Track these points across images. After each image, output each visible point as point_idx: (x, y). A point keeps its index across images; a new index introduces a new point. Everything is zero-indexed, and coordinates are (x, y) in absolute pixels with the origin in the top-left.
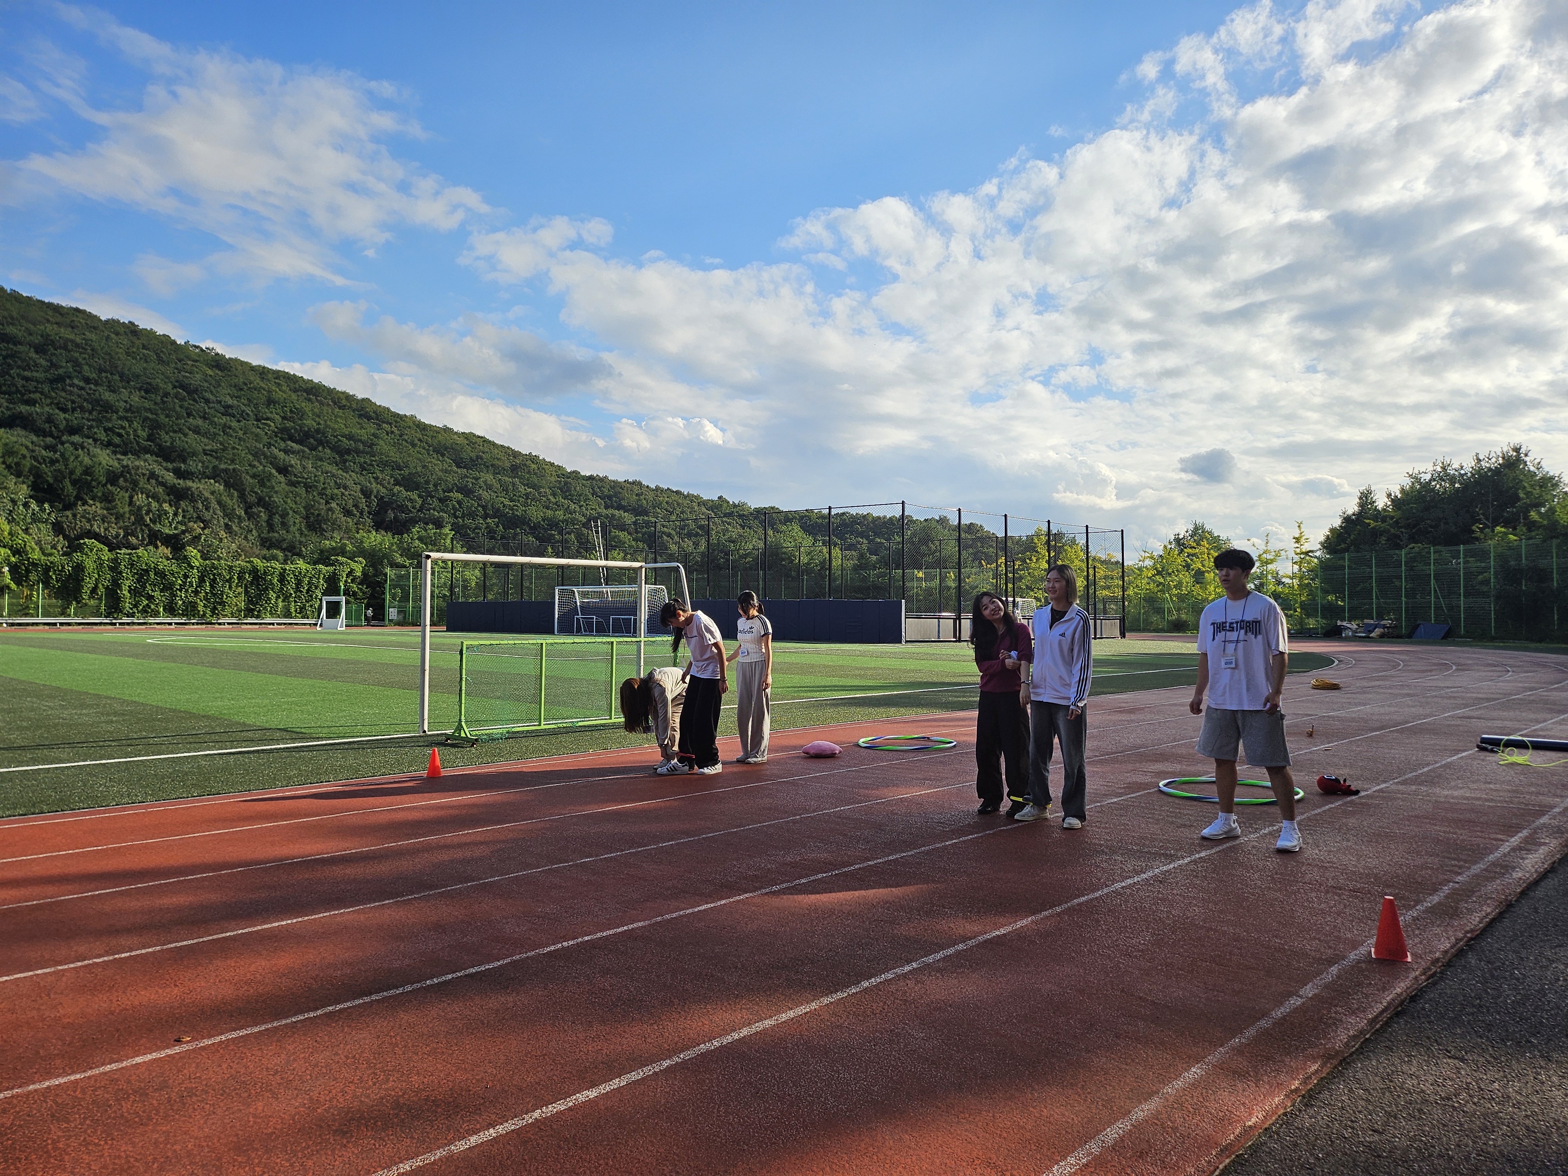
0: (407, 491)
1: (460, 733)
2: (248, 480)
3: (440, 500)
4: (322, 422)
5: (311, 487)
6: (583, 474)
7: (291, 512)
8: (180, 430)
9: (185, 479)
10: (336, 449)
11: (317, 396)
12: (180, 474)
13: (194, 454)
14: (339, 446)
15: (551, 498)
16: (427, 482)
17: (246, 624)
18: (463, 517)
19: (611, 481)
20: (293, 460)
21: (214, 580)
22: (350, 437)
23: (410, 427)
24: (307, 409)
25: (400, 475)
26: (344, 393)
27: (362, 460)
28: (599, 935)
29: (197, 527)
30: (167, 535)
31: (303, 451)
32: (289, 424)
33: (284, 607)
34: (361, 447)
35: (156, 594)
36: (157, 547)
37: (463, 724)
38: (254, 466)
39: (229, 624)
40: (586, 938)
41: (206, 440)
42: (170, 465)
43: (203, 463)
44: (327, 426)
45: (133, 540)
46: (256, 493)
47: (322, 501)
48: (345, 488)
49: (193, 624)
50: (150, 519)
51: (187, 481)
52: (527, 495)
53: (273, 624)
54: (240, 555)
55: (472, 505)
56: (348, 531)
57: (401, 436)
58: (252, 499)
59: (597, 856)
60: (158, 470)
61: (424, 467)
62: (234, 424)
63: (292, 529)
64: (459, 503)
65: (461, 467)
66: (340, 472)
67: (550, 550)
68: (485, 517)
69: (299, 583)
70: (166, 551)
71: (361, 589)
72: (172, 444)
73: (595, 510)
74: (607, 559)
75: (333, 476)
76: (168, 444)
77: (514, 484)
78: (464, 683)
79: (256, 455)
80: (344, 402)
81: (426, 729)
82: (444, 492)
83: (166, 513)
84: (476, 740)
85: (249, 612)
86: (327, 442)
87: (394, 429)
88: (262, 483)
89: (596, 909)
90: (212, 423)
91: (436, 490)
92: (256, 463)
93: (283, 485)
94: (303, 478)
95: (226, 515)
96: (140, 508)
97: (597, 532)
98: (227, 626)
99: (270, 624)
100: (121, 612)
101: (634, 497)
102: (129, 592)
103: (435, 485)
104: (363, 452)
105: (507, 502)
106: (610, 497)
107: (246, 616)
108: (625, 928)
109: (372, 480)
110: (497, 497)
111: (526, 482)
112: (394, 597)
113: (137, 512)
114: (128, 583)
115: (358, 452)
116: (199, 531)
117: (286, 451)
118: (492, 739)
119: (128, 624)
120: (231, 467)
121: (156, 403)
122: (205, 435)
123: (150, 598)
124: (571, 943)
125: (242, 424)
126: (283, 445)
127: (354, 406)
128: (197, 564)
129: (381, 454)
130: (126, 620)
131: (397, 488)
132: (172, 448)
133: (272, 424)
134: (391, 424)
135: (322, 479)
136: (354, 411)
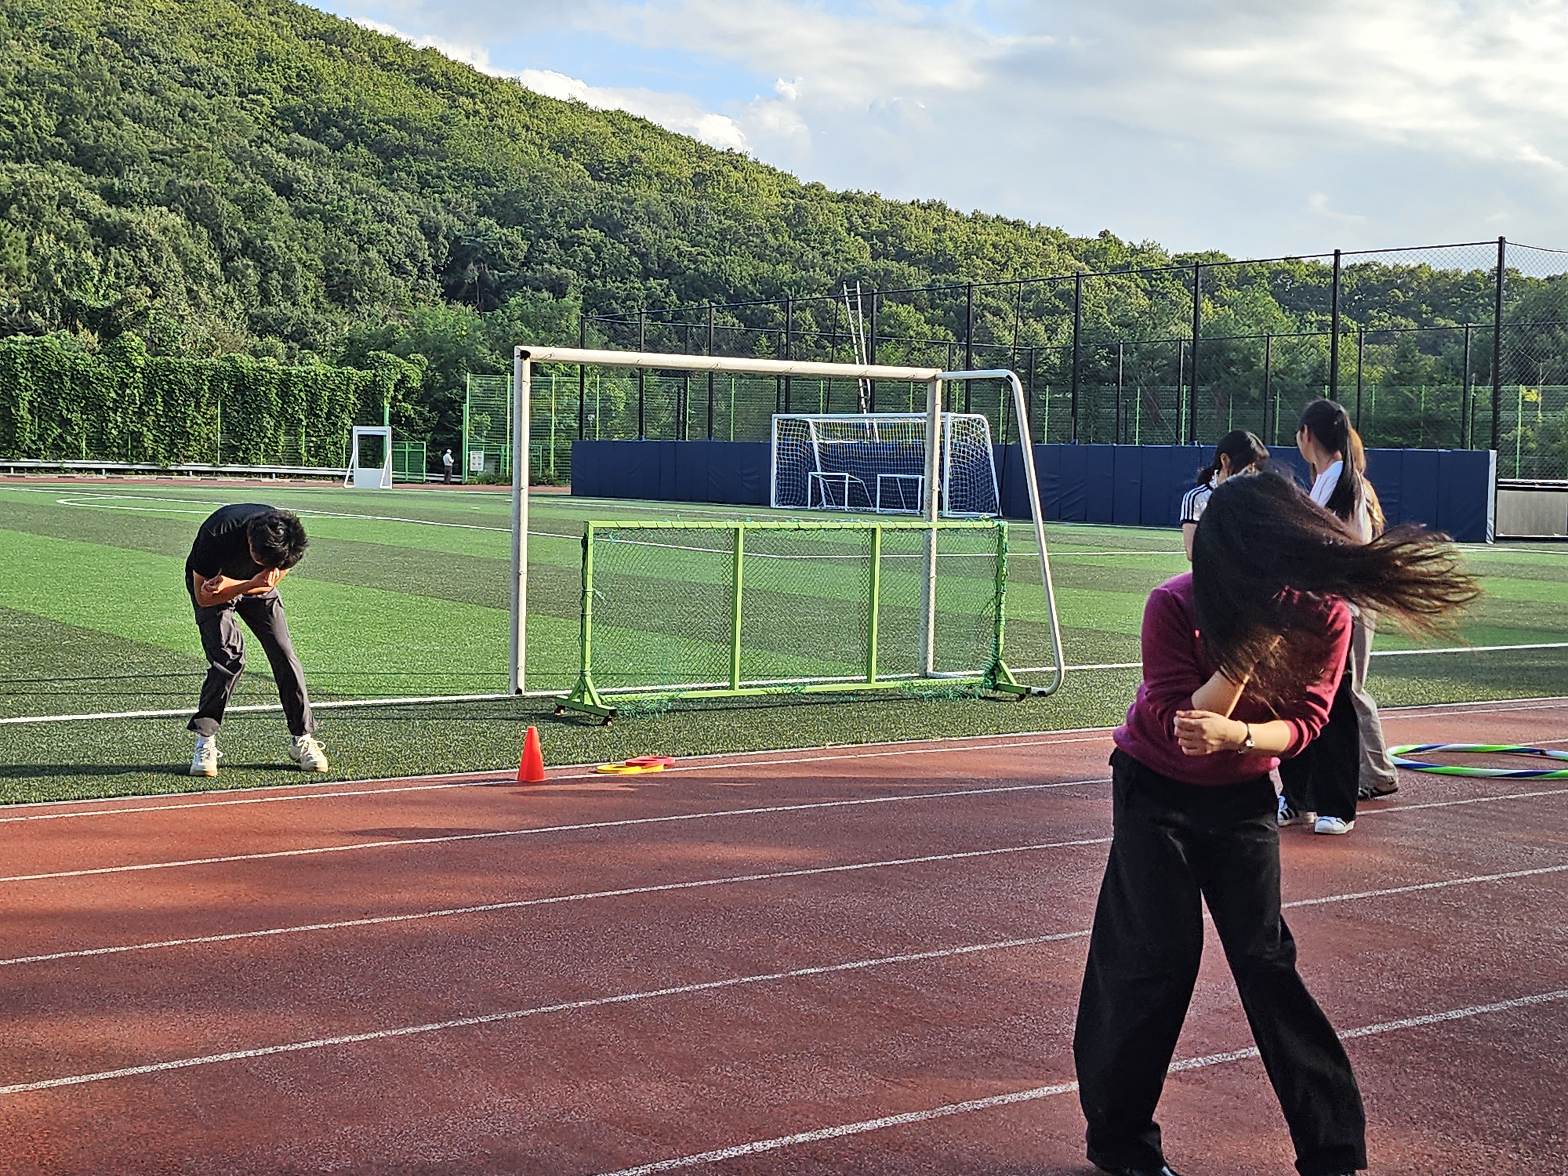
0: (501, 226)
1: (582, 697)
2: (224, 206)
3: (561, 243)
4: (352, 97)
5: (332, 220)
6: (829, 189)
7: (299, 267)
8: (110, 115)
9: (119, 205)
10: (378, 147)
11: (342, 46)
12: (111, 197)
13: (133, 160)
14: (382, 141)
15: (769, 237)
16: (538, 209)
17: (224, 473)
18: (603, 277)
19: (886, 203)
20: (303, 170)
21: (170, 393)
22: (401, 124)
23: (508, 103)
24: (325, 71)
25: (490, 195)
26: (389, 39)
27: (423, 167)
28: (826, 1133)
29: (140, 294)
30: (92, 310)
31: (319, 152)
32: (295, 101)
33: (289, 444)
34: (421, 144)
35: (75, 417)
36: (75, 332)
37: (588, 680)
38: (234, 182)
39: (196, 473)
40: (800, 1138)
41: (152, 133)
42: (95, 181)
43: (150, 176)
44: (360, 103)
45: (36, 318)
46: (240, 232)
47: (353, 246)
48: (392, 220)
49: (137, 472)
50: (64, 281)
51: (123, 210)
52: (723, 233)
53: (270, 475)
54: (215, 348)
55: (620, 252)
56: (398, 302)
57: (491, 120)
58: (235, 243)
59: (829, 964)
60: (75, 189)
61: (532, 179)
62: (201, 102)
63: (302, 299)
64: (597, 249)
65: (601, 179)
66: (383, 190)
67: (764, 341)
68: (646, 275)
69: (313, 399)
70: (90, 338)
71: (420, 414)
72: (96, 141)
73: (853, 261)
74: (872, 362)
75: (372, 198)
76: (90, 142)
77: (698, 211)
78: (589, 601)
79: (238, 162)
80: (390, 57)
81: (522, 686)
82: (570, 227)
83: (88, 270)
84: (612, 712)
85: (231, 453)
86: (362, 133)
87: (480, 107)
88: (249, 213)
89: (823, 1078)
90: (166, 102)
91: (555, 225)
92: (241, 178)
93: (287, 217)
94: (320, 201)
95: (188, 272)
96: (45, 261)
97: (854, 306)
98: (192, 477)
99: (265, 475)
100: (18, 447)
101: (931, 235)
102: (30, 412)
103: (552, 216)
104: (424, 152)
105: (685, 247)
106: (881, 236)
107: (224, 460)
108: (880, 1123)
109: (439, 205)
110: (667, 237)
111: (721, 207)
112: (478, 428)
113: (40, 268)
114: (27, 395)
115: (415, 152)
116: (145, 302)
117: (291, 154)
118: (640, 711)
119: (30, 470)
120: (196, 184)
121: (70, 67)
122: (150, 123)
123: (65, 423)
124: (770, 1144)
125: (213, 101)
126: (284, 140)
127: (409, 64)
128: (142, 363)
129: (457, 155)
130: (25, 463)
131: (484, 222)
132: (98, 150)
133: (267, 102)
134: (473, 96)
135: (351, 203)
136: (407, 73)
